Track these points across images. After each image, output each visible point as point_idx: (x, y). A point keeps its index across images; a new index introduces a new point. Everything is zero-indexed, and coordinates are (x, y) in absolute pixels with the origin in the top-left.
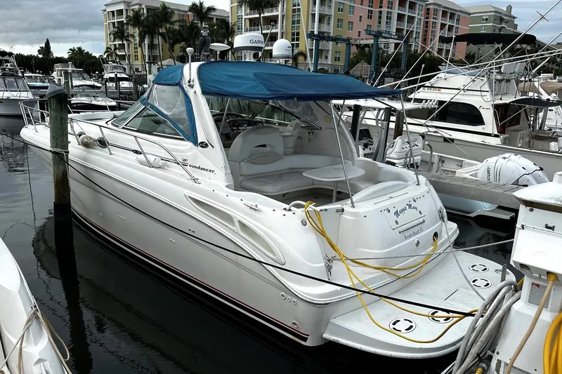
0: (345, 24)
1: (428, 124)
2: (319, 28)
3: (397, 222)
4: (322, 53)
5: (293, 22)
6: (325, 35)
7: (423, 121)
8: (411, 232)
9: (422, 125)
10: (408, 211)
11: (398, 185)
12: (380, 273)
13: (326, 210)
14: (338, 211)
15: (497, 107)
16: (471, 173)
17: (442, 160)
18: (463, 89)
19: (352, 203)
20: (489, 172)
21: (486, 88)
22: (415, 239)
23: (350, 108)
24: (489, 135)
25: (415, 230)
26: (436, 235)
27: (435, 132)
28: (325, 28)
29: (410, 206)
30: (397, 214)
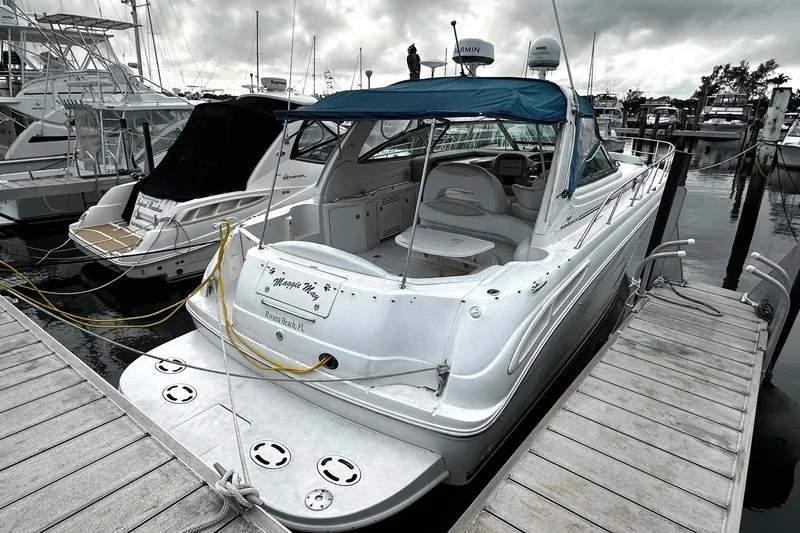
3: (267, 289)
8: (281, 315)
10: (300, 292)
22: (282, 328)
26: (331, 362)
29: (309, 288)
30: (278, 282)
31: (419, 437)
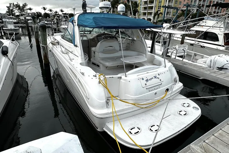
0: (178, 3)
1: (195, 40)
2: (168, 4)
3: (146, 84)
4: (168, 13)
5: (159, 2)
6: (171, 6)
7: (194, 39)
8: (153, 88)
9: (193, 40)
10: (154, 80)
11: (153, 67)
12: (133, 106)
13: (112, 77)
14: (119, 78)
15: (225, 34)
16: (203, 61)
17: (195, 55)
18: (212, 27)
19: (126, 75)
20: (211, 61)
21: (222, 26)
22: (155, 91)
23: (168, 33)
24: (220, 45)
25: (156, 88)
26: (167, 90)
27: (198, 43)
28: (170, 4)
29: (155, 77)
30: (147, 80)
31: (178, 94)
